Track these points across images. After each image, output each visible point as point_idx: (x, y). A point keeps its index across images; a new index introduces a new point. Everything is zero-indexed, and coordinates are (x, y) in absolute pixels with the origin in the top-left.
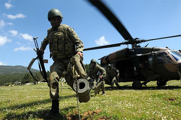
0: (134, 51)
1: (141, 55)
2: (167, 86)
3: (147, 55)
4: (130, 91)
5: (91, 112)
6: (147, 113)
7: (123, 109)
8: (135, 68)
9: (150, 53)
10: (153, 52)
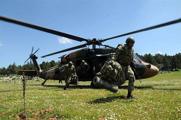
0: (94, 51)
1: (100, 55)
2: (123, 86)
3: (106, 56)
4: (88, 89)
5: (42, 111)
6: (98, 111)
7: (77, 107)
8: (94, 67)
9: (109, 54)
10: (112, 53)
